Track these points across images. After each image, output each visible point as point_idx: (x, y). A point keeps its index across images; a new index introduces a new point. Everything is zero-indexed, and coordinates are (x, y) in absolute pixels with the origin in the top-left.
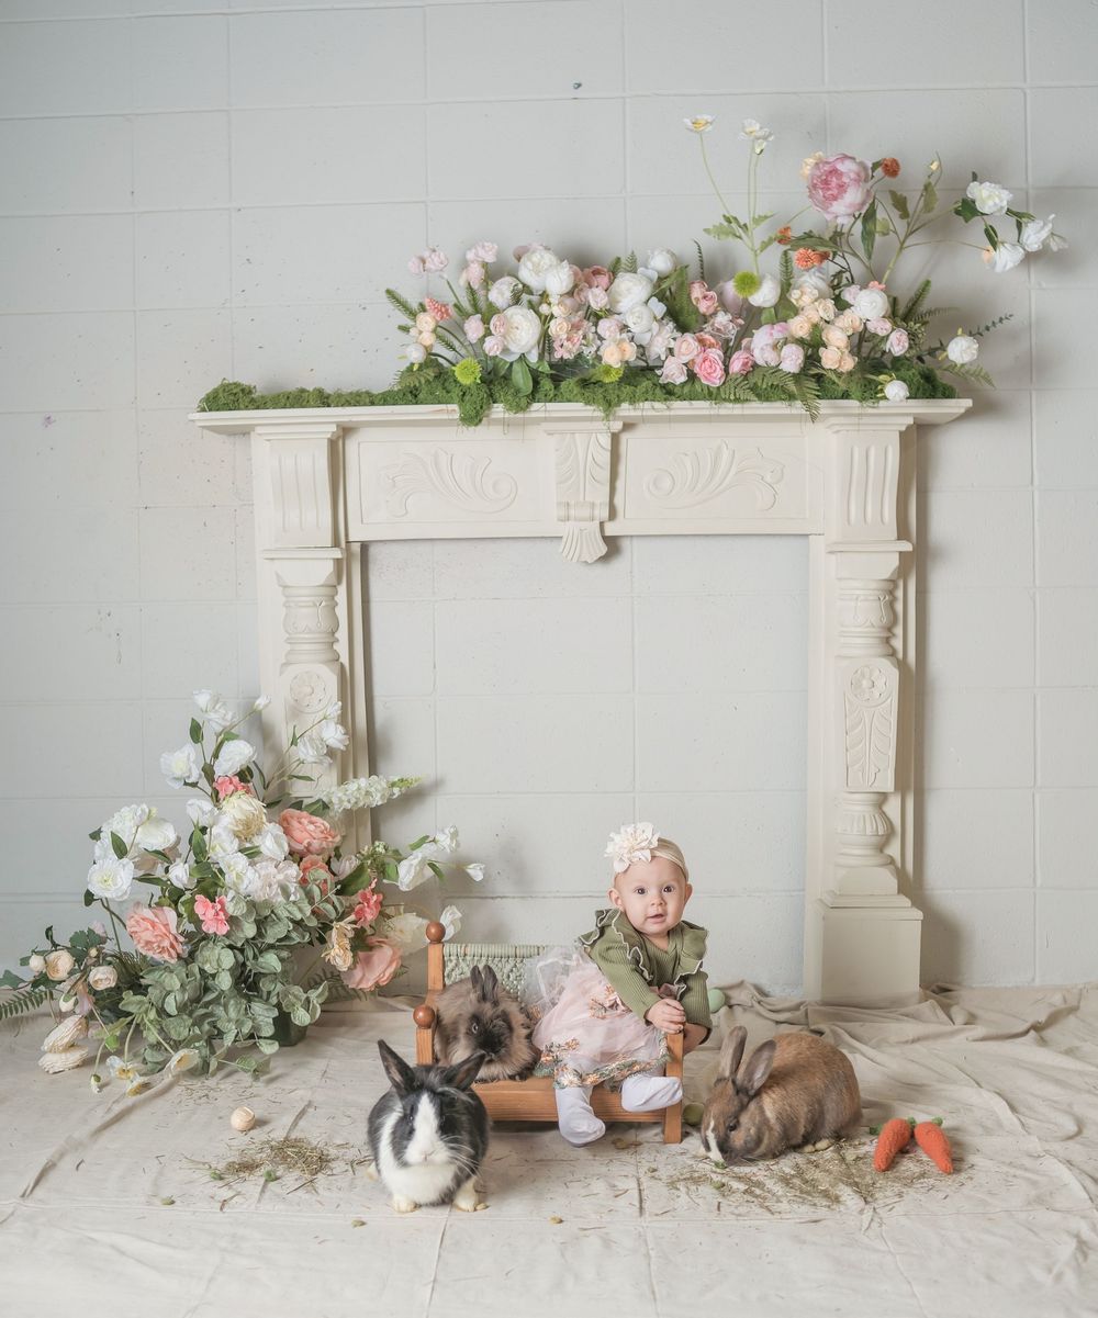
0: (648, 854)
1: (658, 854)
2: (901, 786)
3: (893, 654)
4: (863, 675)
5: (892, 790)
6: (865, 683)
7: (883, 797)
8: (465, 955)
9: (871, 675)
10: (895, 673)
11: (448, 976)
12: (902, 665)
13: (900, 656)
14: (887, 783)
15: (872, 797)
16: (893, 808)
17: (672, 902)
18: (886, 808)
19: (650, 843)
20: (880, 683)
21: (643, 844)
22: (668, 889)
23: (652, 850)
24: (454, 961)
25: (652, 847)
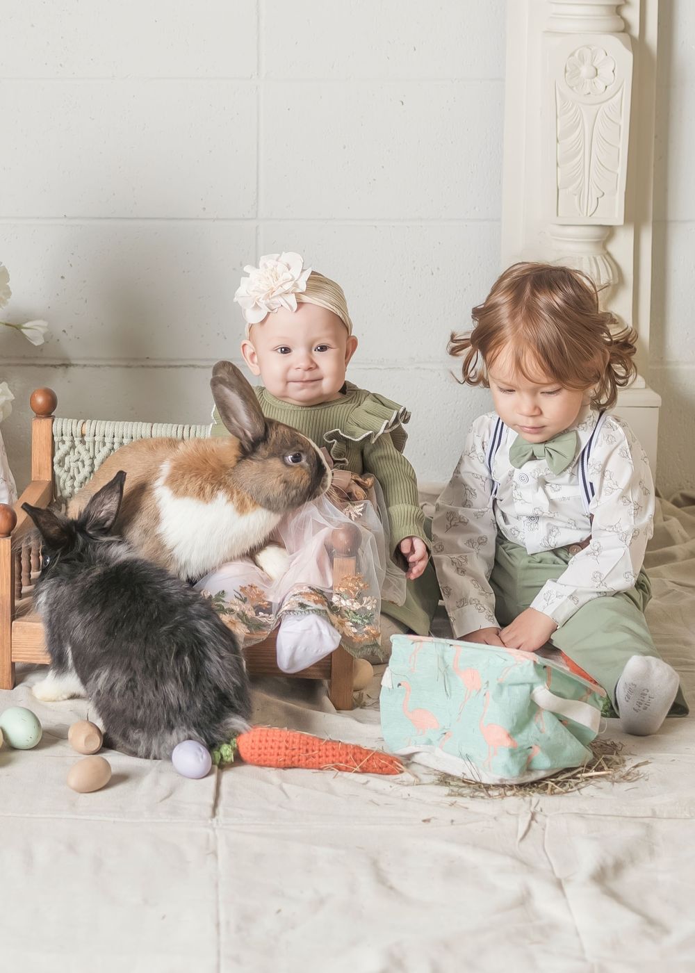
0: (292, 300)
1: (305, 299)
2: (634, 216)
3: (626, 29)
4: (582, 60)
5: (621, 222)
6: (585, 70)
7: (608, 232)
8: (83, 436)
9: (593, 60)
10: (627, 58)
11: (60, 462)
12: (638, 46)
13: (636, 32)
14: (614, 213)
15: (596, 232)
16: (622, 247)
17: (326, 363)
18: (613, 248)
19: (296, 285)
20: (606, 71)
21: (287, 287)
22: (323, 348)
23: (298, 295)
24: (68, 444)
25: (298, 291)
